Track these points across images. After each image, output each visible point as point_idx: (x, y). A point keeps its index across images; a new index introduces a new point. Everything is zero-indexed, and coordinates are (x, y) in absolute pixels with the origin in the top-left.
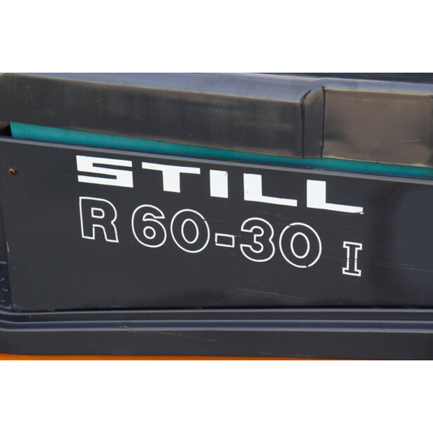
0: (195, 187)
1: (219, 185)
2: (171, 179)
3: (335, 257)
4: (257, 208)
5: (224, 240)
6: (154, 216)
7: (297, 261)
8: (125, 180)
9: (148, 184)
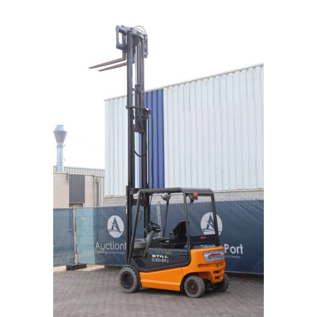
3: (167, 261)
9: (156, 257)
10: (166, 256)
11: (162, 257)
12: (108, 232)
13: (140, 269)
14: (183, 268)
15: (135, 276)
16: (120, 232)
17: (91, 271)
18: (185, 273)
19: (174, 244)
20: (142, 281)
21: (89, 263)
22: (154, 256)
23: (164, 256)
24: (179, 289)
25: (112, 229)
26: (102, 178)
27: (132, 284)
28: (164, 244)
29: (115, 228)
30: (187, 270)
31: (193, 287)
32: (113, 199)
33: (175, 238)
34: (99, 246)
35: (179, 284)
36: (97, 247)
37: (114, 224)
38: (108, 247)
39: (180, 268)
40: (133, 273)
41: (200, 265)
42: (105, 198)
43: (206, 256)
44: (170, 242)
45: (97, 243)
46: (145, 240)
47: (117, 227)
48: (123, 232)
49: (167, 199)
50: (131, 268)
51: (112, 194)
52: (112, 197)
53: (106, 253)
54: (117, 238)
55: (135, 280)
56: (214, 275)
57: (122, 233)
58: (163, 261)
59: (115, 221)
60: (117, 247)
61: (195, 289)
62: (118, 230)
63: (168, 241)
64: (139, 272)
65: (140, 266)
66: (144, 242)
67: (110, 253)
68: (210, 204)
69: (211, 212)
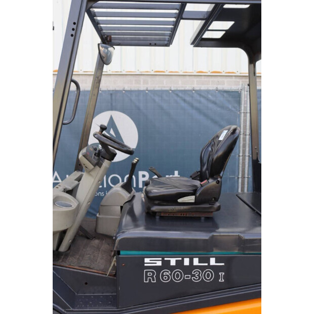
0: (180, 264)
1: (187, 262)
2: (173, 262)
4: (197, 267)
5: (187, 277)
6: (167, 273)
8: (159, 263)
10: (213, 261)
11: (196, 262)
22: (152, 261)
23: (204, 259)
44: (199, 203)
58: (197, 277)
68: (111, 94)
69: (112, 110)
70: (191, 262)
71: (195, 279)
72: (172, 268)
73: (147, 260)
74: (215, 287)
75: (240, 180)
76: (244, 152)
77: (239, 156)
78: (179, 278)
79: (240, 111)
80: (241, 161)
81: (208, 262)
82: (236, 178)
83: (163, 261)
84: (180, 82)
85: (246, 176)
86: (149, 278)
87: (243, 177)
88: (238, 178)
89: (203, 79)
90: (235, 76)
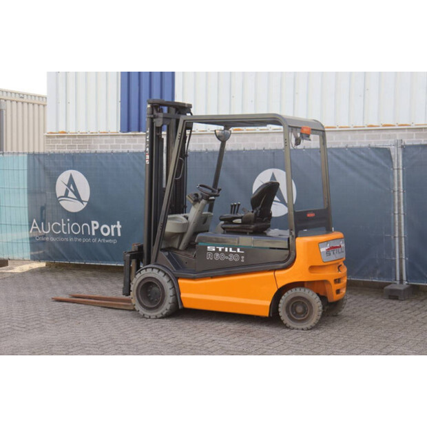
0: (223, 250)
1: (226, 250)
2: (220, 249)
3: (241, 259)
4: (231, 253)
5: (227, 258)
6: (217, 255)
7: (236, 260)
8: (214, 250)
9: (217, 250)
10: (238, 250)
11: (231, 250)
12: (57, 200)
13: (177, 273)
14: (277, 273)
15: (168, 287)
16: (82, 202)
17: (23, 273)
18: (281, 284)
19: (253, 226)
20: (182, 295)
21: (16, 257)
22: (211, 248)
23: (235, 249)
24: (266, 313)
25: (66, 196)
26: (41, 107)
27: (162, 302)
28: (230, 226)
29: (71, 194)
30: (285, 277)
31: (299, 309)
32: (66, 138)
33: (256, 214)
34: (37, 227)
35: (268, 303)
36: (33, 227)
37: (68, 186)
38: (57, 228)
39: (271, 274)
40: (164, 280)
41: (312, 268)
42: (48, 137)
43: (323, 250)
44: (243, 223)
45: (34, 221)
46: (187, 218)
47: (76, 193)
48: (88, 202)
49: (223, 139)
50: (159, 270)
51: (62, 128)
52: (63, 135)
53: (53, 239)
54: (75, 213)
55: (169, 293)
56: (335, 287)
57: (85, 204)
58: (231, 258)
59: (71, 181)
60: (76, 228)
61: (305, 312)
62: (79, 198)
63: (239, 221)
64: (177, 278)
65: (177, 268)
66: (185, 221)
67: (62, 239)
68: (274, 153)
69: (274, 167)
70: (229, 250)
71: (230, 259)
72: (220, 253)
73: (208, 248)
74: (239, 265)
75: (397, 240)
76: (399, 210)
77: (394, 214)
78: (223, 257)
79: (392, 167)
80: (397, 219)
81: (236, 250)
82: (392, 237)
83: (216, 249)
84: (349, 138)
85: (403, 235)
86: (209, 257)
87: (400, 237)
88: (395, 237)
89: (373, 133)
90: (408, 129)
